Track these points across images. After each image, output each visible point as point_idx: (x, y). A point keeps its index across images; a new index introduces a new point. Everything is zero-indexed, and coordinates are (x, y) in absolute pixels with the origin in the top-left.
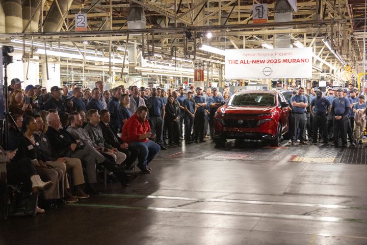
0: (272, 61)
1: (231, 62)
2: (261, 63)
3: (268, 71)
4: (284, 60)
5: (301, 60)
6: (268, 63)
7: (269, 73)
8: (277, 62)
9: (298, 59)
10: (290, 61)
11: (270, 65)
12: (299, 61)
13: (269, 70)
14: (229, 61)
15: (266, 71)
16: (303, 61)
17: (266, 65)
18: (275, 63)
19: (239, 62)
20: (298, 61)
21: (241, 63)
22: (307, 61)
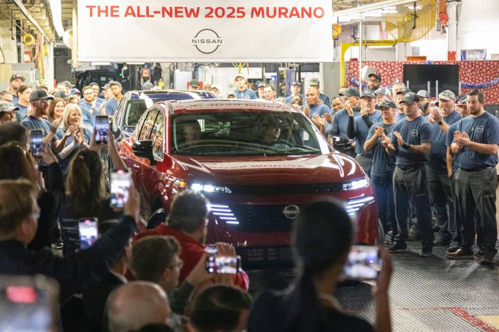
0: (220, 12)
1: (95, 11)
2: (188, 16)
3: (208, 41)
4: (254, 9)
5: (303, 9)
6: (207, 16)
7: (213, 46)
8: (236, 14)
9: (294, 8)
10: (271, 13)
11: (214, 22)
12: (297, 14)
13: (212, 36)
14: (91, 8)
15: (203, 41)
16: (309, 15)
17: (201, 21)
18: (229, 16)
19: (122, 11)
20: (295, 13)
21: (127, 14)
22: (319, 13)
